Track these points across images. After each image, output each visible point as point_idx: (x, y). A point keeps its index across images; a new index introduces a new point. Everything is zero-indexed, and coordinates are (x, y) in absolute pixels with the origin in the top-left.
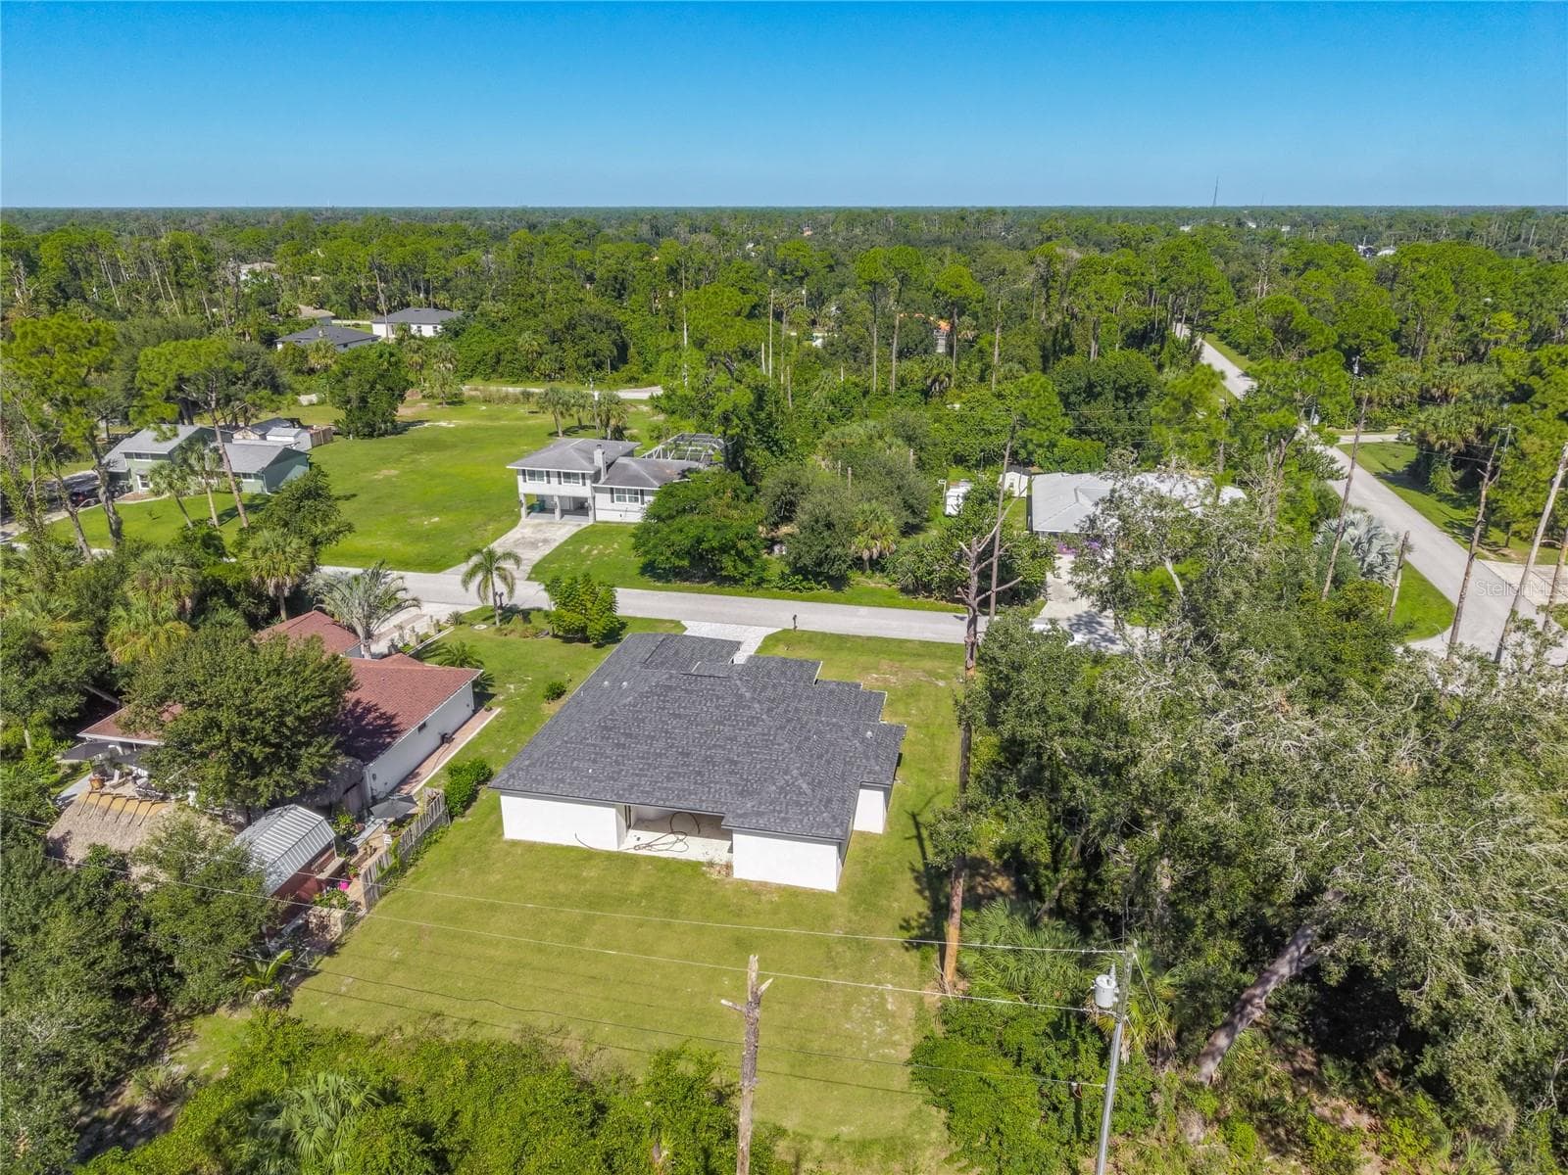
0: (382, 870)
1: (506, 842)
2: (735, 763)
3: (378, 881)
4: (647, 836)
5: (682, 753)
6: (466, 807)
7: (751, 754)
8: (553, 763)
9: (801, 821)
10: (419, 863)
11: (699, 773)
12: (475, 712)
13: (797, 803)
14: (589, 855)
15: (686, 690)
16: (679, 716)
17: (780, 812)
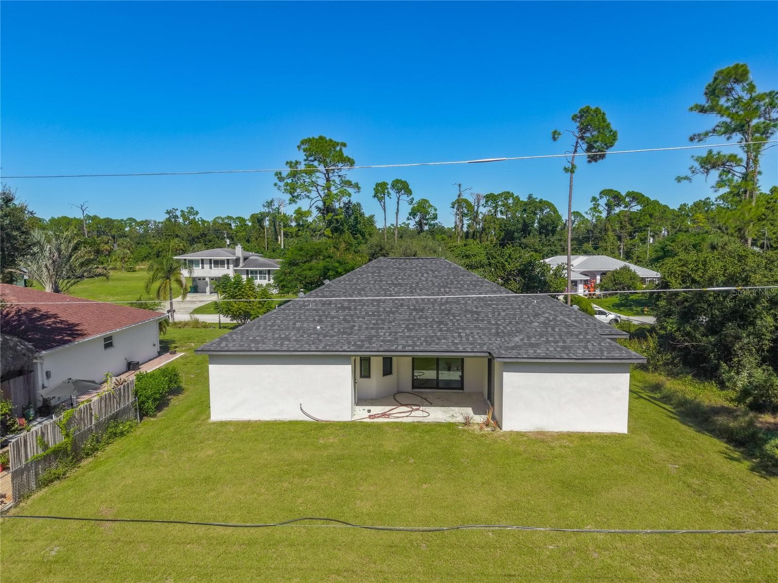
0: (46, 447)
1: (214, 423)
2: (478, 313)
3: (37, 462)
4: (377, 410)
5: (415, 309)
6: (159, 408)
7: (490, 305)
8: (272, 326)
9: (586, 347)
10: (99, 454)
11: (441, 323)
12: (160, 354)
13: (572, 334)
14: (320, 426)
15: (399, 269)
16: (400, 285)
17: (556, 342)
